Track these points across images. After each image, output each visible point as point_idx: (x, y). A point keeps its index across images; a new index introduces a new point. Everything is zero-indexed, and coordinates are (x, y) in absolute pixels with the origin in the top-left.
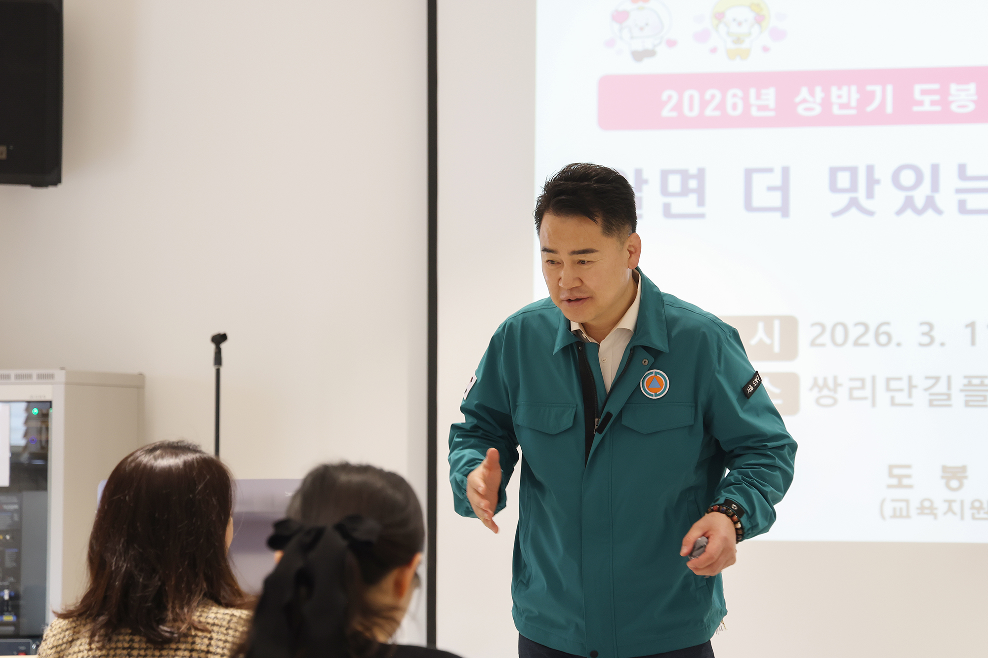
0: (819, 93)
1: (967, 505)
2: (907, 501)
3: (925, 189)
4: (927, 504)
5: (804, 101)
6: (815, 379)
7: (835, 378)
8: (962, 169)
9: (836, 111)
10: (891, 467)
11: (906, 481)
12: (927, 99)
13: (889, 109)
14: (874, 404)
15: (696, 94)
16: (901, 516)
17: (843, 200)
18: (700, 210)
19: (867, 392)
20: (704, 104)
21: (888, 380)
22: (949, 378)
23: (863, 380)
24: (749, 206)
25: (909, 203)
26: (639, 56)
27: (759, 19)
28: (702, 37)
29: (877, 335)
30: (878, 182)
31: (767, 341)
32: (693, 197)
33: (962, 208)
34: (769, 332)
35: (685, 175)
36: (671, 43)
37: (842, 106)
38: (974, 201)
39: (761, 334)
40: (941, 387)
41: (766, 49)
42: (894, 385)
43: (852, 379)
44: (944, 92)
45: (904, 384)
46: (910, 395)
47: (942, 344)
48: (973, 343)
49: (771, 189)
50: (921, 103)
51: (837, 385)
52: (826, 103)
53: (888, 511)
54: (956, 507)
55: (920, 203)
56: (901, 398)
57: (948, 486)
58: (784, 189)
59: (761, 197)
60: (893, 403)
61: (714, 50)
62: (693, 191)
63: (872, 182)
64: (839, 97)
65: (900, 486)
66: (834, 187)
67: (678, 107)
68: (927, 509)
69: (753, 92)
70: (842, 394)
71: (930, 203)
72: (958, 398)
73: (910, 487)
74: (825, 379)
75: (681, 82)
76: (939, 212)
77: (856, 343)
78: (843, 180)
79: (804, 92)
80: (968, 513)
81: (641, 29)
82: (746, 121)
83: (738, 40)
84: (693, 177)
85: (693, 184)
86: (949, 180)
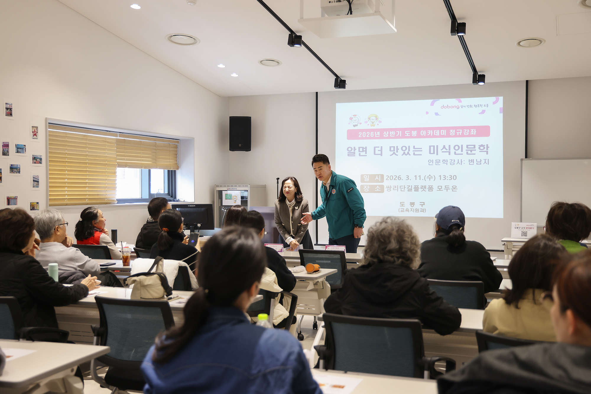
0: (388, 133)
1: (415, 210)
2: (404, 209)
3: (407, 150)
4: (407, 209)
5: (385, 134)
6: (387, 186)
7: (391, 186)
8: (414, 147)
9: (391, 136)
10: (401, 203)
11: (403, 205)
12: (408, 134)
13: (401, 136)
14: (398, 191)
15: (365, 133)
16: (402, 212)
17: (392, 152)
18: (366, 155)
19: (396, 189)
20: (367, 135)
21: (400, 186)
22: (411, 186)
23: (396, 186)
24: (375, 154)
25: (404, 153)
26: (354, 126)
27: (377, 119)
28: (366, 122)
29: (398, 178)
30: (399, 149)
31: (378, 179)
32: (364, 152)
33: (414, 154)
34: (378, 177)
35: (363, 148)
36: (361, 124)
37: (392, 135)
38: (416, 153)
39: (377, 178)
40: (410, 188)
41: (378, 124)
42: (401, 187)
43: (393, 186)
44: (411, 132)
45: (403, 187)
46: (404, 189)
47: (410, 180)
48: (416, 179)
49: (379, 151)
50: (407, 134)
51: (391, 187)
52: (389, 134)
53: (400, 211)
54: (413, 210)
55: (406, 153)
56: (403, 190)
57: (411, 206)
58: (381, 150)
59: (377, 152)
60: (401, 191)
61: (368, 125)
62: (364, 151)
63: (397, 149)
64: (391, 133)
65: (402, 206)
66: (390, 150)
67: (362, 135)
68: (407, 210)
69: (375, 132)
70: (392, 189)
71: (408, 153)
72: (413, 190)
73: (404, 206)
74: (389, 186)
75: (362, 131)
76: (410, 155)
77: (394, 179)
78: (392, 149)
79: (385, 132)
80: (415, 211)
81: (355, 121)
82: (374, 138)
83: (373, 123)
84: (364, 148)
85: (364, 150)
86: (412, 149)
